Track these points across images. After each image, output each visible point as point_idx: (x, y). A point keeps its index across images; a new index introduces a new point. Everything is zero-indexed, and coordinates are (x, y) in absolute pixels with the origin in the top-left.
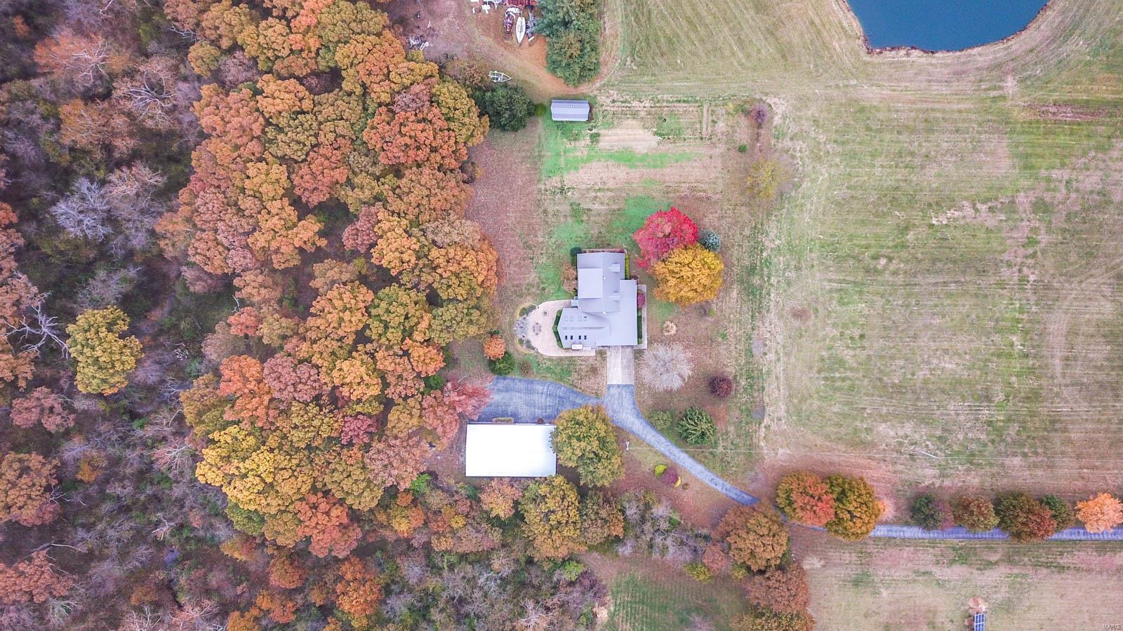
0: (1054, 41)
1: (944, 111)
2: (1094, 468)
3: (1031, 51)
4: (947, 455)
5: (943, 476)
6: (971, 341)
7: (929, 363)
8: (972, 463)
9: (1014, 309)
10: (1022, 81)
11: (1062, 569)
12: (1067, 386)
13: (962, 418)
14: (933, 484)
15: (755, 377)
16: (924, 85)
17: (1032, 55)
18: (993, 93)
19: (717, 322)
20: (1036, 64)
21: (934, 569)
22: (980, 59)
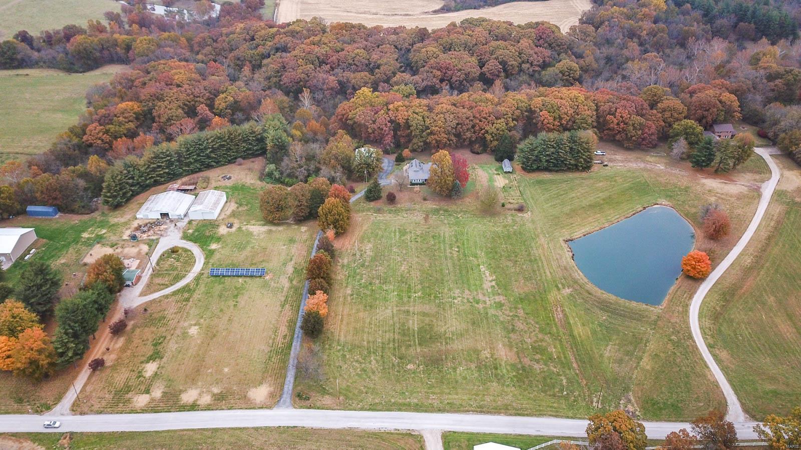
0: (599, 303)
1: (543, 267)
2: (342, 321)
3: (590, 294)
4: (354, 267)
5: (343, 266)
6: (417, 277)
7: (404, 261)
8: (349, 277)
9: (436, 294)
10: (571, 295)
11: (283, 306)
12: (392, 311)
13: (374, 272)
14: (339, 262)
15: (397, 212)
16: (555, 258)
17: (587, 295)
18: (560, 286)
19: (421, 202)
20: (583, 298)
21: (293, 262)
22: (576, 274)
